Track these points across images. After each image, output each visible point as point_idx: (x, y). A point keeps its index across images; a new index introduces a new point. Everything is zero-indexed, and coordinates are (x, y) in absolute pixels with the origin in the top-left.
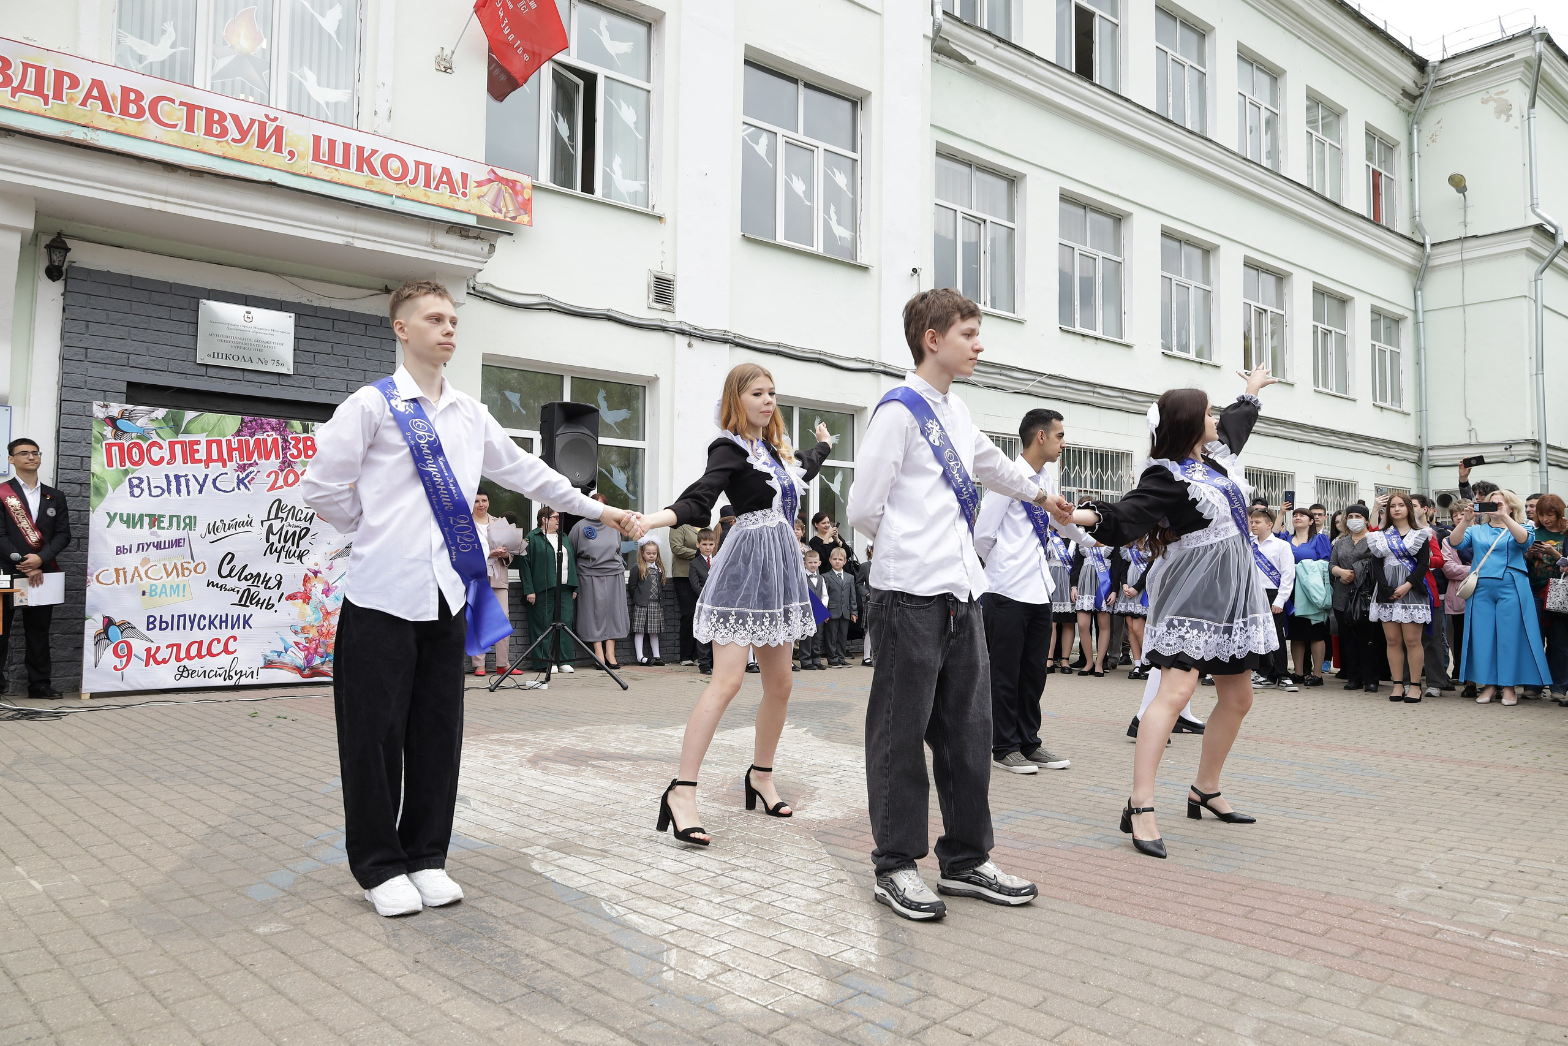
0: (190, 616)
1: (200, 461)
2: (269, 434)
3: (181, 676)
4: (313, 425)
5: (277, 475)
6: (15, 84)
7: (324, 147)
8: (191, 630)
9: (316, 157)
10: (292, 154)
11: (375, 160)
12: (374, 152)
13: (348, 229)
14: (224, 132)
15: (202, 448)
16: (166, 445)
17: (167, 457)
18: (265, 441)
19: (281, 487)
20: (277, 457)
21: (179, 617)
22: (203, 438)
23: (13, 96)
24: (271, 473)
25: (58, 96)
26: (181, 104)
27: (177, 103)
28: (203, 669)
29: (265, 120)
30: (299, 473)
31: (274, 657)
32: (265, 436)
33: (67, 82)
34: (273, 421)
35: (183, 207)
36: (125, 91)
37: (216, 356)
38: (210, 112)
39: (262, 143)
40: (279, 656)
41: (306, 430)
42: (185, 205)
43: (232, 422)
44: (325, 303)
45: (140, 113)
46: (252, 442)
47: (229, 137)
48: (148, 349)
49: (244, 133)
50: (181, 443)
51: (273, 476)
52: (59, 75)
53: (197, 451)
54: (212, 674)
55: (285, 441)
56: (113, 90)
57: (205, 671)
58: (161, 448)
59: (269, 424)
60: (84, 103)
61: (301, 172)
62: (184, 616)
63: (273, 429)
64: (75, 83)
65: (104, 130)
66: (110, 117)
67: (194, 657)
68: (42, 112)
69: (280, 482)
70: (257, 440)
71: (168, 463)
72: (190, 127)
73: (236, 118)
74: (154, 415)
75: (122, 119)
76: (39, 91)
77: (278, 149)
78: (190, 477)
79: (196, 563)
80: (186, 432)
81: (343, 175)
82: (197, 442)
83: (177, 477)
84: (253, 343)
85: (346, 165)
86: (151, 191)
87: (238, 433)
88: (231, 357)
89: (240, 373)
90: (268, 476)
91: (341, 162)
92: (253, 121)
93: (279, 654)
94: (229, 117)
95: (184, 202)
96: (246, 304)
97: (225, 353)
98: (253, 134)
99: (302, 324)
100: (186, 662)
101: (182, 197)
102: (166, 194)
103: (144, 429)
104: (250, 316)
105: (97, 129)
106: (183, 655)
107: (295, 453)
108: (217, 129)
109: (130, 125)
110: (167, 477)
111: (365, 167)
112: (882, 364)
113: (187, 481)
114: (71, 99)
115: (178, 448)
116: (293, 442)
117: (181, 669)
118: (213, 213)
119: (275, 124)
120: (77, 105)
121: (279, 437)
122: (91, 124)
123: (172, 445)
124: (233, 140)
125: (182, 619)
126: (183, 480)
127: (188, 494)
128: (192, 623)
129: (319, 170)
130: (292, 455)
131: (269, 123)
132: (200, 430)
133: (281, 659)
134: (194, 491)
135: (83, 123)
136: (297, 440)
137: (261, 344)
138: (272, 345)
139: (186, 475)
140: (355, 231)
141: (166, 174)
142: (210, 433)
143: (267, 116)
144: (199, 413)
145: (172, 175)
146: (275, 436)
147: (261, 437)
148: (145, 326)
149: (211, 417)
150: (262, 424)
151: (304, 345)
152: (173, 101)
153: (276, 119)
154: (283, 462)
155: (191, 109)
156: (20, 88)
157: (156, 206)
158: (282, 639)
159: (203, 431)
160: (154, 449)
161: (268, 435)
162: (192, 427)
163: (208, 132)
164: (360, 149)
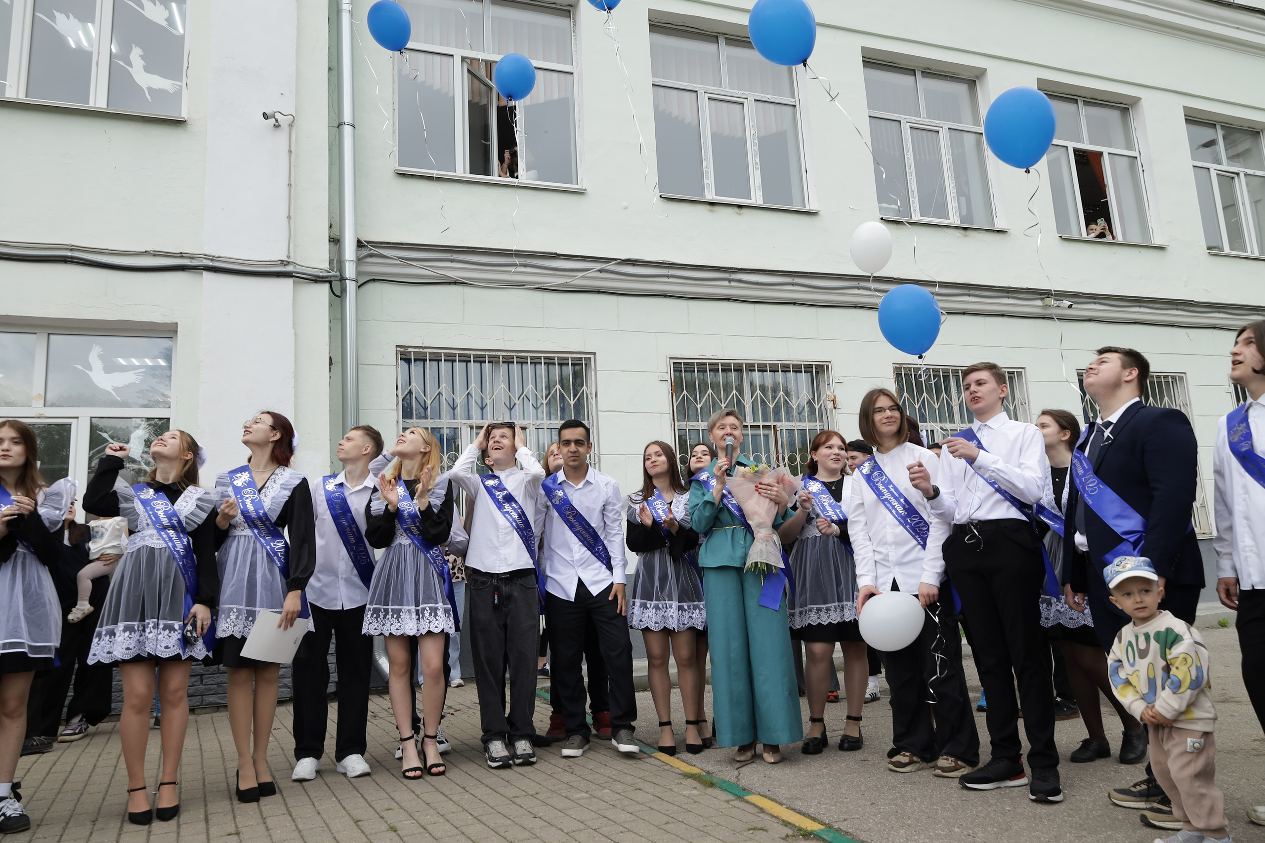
112: (206, 257)
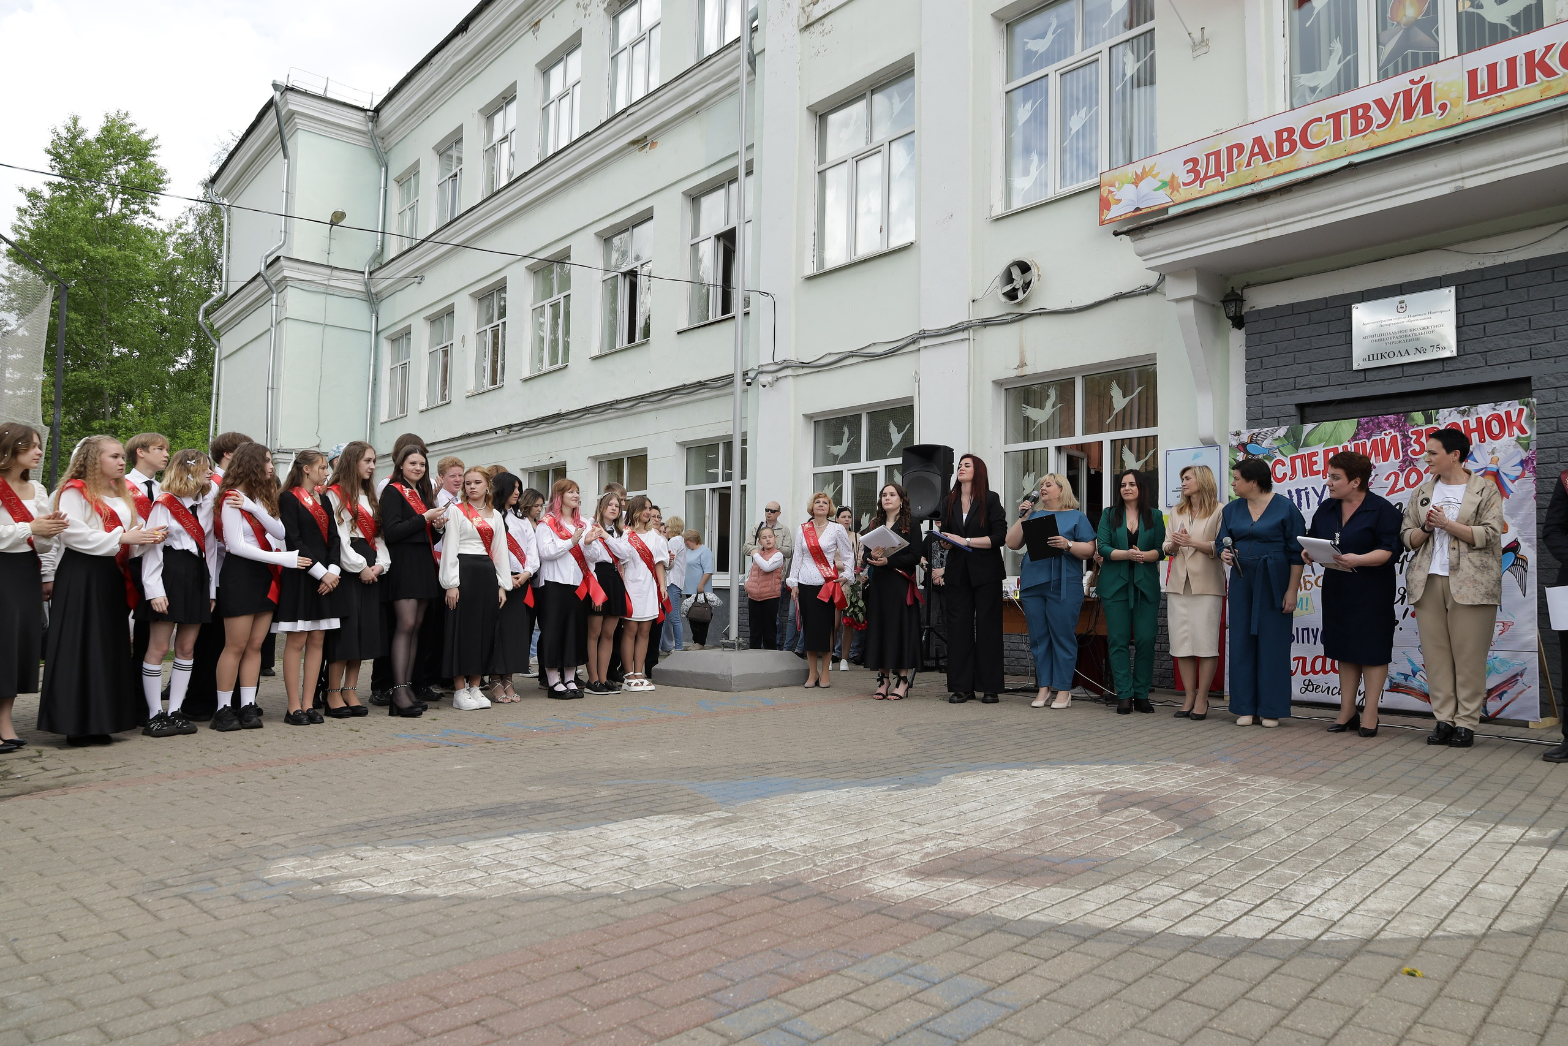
0: (1313, 630)
1: (1318, 472)
2: (1387, 432)
3: (1307, 689)
4: (1437, 413)
5: (1397, 475)
6: (1202, 176)
7: (1483, 78)
8: (1315, 644)
9: (1473, 95)
10: (1443, 107)
11: (1549, 59)
12: (1549, 48)
13: (1453, 173)
14: (1369, 121)
15: (1320, 459)
16: (1288, 462)
17: (1289, 473)
18: (1383, 441)
19: (1402, 489)
20: (1397, 456)
21: (1303, 630)
22: (1320, 449)
23: (1201, 186)
24: (1390, 475)
25: (1230, 169)
26: (1328, 117)
27: (1324, 119)
28: (1327, 685)
29: (1411, 86)
30: (1422, 471)
31: (1400, 680)
32: (1383, 436)
33: (1235, 151)
34: (1391, 417)
35: (1283, 228)
36: (1279, 133)
37: (1371, 358)
38: (1354, 110)
39: (1409, 113)
40: (1406, 679)
41: (1429, 420)
42: (1285, 225)
43: (1348, 427)
44: (1500, 260)
45: (1293, 146)
46: (1369, 445)
47: (1374, 126)
48: (1311, 369)
49: (1387, 113)
50: (1300, 457)
51: (1393, 476)
52: (1230, 149)
53: (1316, 463)
54: (1335, 691)
55: (1405, 437)
56: (1270, 139)
57: (1329, 688)
58: (1284, 465)
59: (1386, 421)
60: (1249, 164)
61: (1458, 121)
62: (1308, 629)
63: (1391, 426)
64: (1240, 147)
65: (1265, 179)
66: (1269, 164)
67: (1319, 672)
68: (1221, 188)
69: (1401, 483)
70: (1375, 442)
71: (1290, 479)
72: (1337, 136)
73: (1380, 103)
74: (1277, 434)
75: (1278, 161)
76: (1219, 173)
77: (1428, 109)
78: (1310, 490)
79: (1317, 576)
80: (1305, 445)
81: (1510, 98)
82: (1315, 454)
83: (1298, 491)
84: (1408, 334)
85: (1512, 83)
86: (1254, 225)
87: (1354, 438)
88: (1386, 355)
89: (1399, 369)
90: (1387, 479)
91: (1505, 85)
92: (1397, 95)
93: (1406, 677)
94: (1373, 105)
95: (1282, 222)
96: (1401, 294)
97: (1379, 352)
98: (1399, 109)
99: (1467, 295)
100: (1311, 676)
101: (1278, 219)
102: (1266, 223)
103: (1269, 449)
104: (1403, 305)
105: (1261, 180)
106: (1308, 669)
107: (1417, 448)
108: (1361, 124)
109: (1287, 162)
110: (1290, 492)
111: (1538, 73)
113: (1307, 494)
114: (1240, 166)
115: (1298, 462)
116: (1414, 437)
117: (1307, 683)
118: (1310, 221)
119: (1421, 85)
120: (1244, 168)
121: (1398, 434)
122: (1256, 179)
123: (1293, 460)
124: (1379, 126)
125: (1305, 632)
126: (1303, 493)
127: (1309, 508)
128: (1315, 637)
129: (1479, 107)
130: (1414, 452)
131: (1414, 87)
132: (1317, 441)
133: (1408, 683)
134: (1314, 503)
135: (1249, 181)
136: (1419, 434)
137: (1417, 332)
138: (1430, 329)
139: (1306, 488)
140: (1462, 171)
141: (1261, 204)
142: (1327, 442)
143: (1412, 82)
144: (1316, 424)
145: (1266, 202)
146: (1393, 434)
147: (1378, 438)
148: (1308, 347)
149: (1328, 426)
150: (1379, 423)
151: (1470, 318)
152: (1320, 120)
153: (1422, 78)
154: (1404, 461)
155: (1336, 117)
156: (1206, 177)
157: (1261, 237)
158: (1409, 661)
159: (1320, 441)
160: (1278, 467)
161: (1386, 434)
162: (1311, 439)
163: (1355, 131)
164: (1530, 56)
